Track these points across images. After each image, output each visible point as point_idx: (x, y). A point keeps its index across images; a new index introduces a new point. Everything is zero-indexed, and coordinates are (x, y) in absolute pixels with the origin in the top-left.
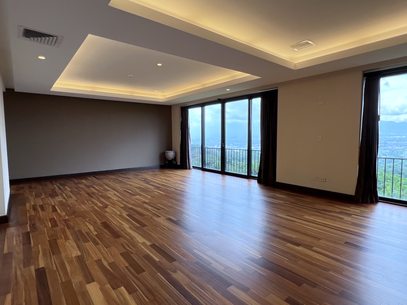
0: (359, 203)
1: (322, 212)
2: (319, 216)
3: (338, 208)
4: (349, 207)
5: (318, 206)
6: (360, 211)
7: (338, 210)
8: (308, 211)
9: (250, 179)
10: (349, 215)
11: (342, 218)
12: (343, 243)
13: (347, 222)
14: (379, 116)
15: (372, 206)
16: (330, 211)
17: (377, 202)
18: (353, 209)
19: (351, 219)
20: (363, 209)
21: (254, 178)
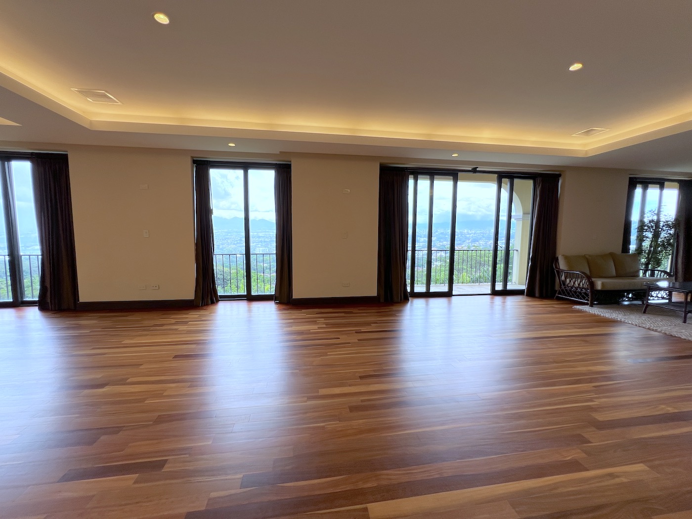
0: (199, 307)
1: (152, 328)
2: (146, 335)
3: (172, 319)
4: (187, 314)
5: (146, 323)
6: (198, 315)
7: (173, 321)
8: (130, 333)
9: (22, 307)
10: (186, 323)
11: (176, 330)
12: (171, 358)
13: (182, 332)
14: (212, 210)
15: (212, 307)
16: (162, 325)
17: (218, 301)
18: (193, 315)
19: (186, 327)
20: (202, 312)
21: (31, 304)
